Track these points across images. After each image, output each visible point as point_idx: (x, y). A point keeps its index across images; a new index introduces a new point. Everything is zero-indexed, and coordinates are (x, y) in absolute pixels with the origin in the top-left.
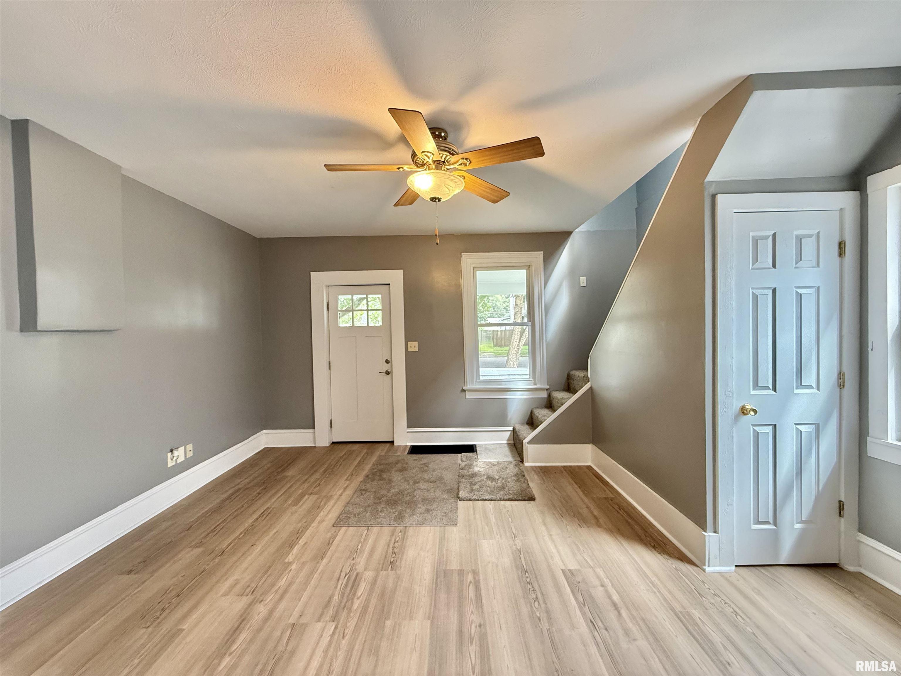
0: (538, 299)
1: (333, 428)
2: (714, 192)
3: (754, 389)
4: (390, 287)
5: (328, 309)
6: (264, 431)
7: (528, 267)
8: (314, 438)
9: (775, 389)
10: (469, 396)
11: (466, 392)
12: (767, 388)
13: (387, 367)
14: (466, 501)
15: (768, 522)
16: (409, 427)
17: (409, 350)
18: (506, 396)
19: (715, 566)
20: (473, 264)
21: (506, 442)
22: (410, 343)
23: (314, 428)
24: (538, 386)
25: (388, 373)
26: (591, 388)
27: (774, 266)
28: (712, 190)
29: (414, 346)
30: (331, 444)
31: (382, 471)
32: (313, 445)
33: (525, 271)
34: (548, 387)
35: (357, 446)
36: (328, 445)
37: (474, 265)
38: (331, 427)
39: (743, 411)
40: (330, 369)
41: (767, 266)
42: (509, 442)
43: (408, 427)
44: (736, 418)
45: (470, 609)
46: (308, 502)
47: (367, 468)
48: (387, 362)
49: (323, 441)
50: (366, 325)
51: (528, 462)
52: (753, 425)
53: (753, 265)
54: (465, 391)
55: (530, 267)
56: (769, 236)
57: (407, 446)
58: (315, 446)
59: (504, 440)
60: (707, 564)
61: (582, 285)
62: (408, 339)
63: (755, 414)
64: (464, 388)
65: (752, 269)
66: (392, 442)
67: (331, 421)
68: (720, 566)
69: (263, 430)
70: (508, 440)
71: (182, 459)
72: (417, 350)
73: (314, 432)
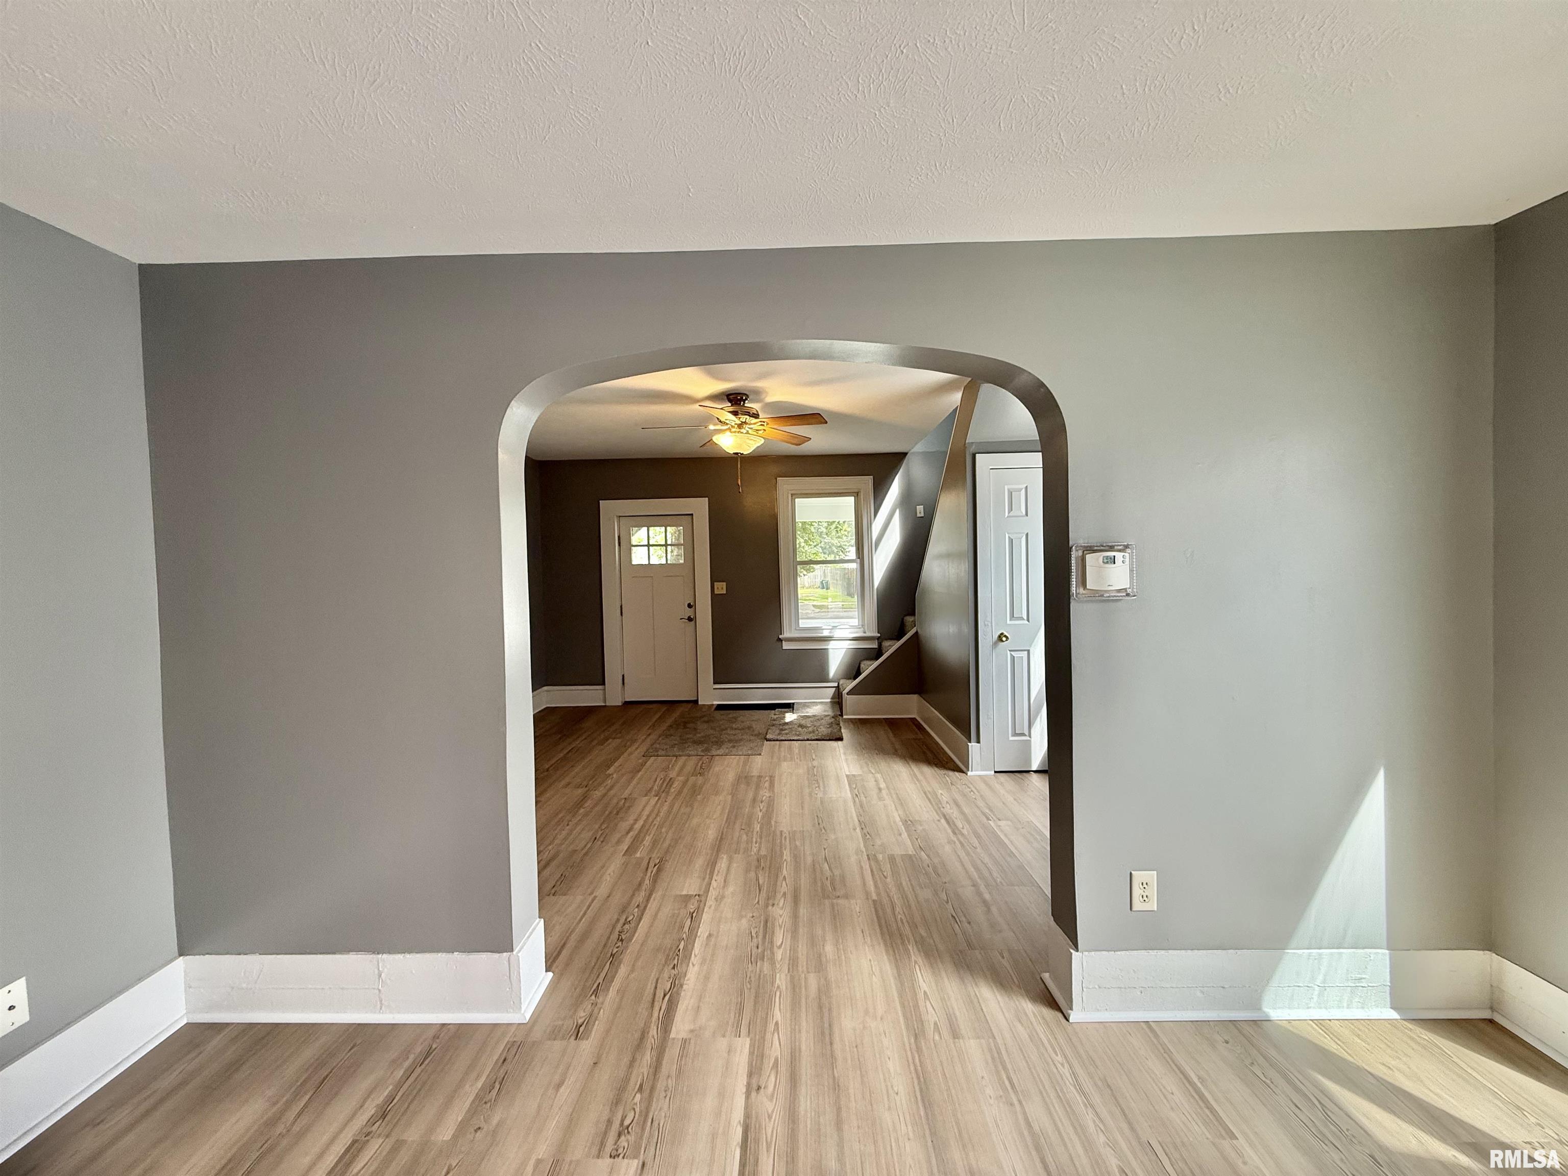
1: (625, 685)
2: (974, 452)
3: (1010, 620)
4: (692, 518)
5: (619, 545)
6: (545, 688)
7: (856, 495)
8: (605, 694)
9: (1028, 620)
10: (786, 646)
12: (1022, 619)
13: (689, 612)
14: (772, 741)
15: (1024, 733)
17: (716, 592)
18: (826, 646)
19: (977, 771)
20: (791, 490)
21: (829, 700)
22: (716, 584)
23: (603, 683)
24: (868, 634)
25: (690, 619)
26: (917, 633)
27: (1027, 515)
28: (973, 449)
29: (721, 588)
30: (624, 703)
31: (685, 723)
32: (603, 704)
33: (853, 498)
34: (879, 635)
35: (654, 706)
36: (620, 704)
37: (793, 492)
38: (624, 683)
39: (1001, 638)
40: (622, 615)
41: (1021, 514)
42: (835, 700)
43: (714, 683)
44: (995, 644)
46: (614, 743)
47: (669, 721)
48: (690, 606)
49: (615, 700)
50: (665, 562)
51: (847, 715)
52: (1010, 651)
53: (1009, 513)
54: (782, 640)
55: (859, 493)
56: (1022, 489)
57: (713, 705)
58: (605, 706)
59: (828, 698)
60: (970, 769)
61: (919, 515)
62: (715, 578)
63: (1006, 640)
64: (780, 637)
65: (1008, 517)
66: (696, 702)
67: (624, 676)
68: (981, 771)
69: (544, 686)
70: (832, 698)
72: (725, 593)
73: (605, 690)
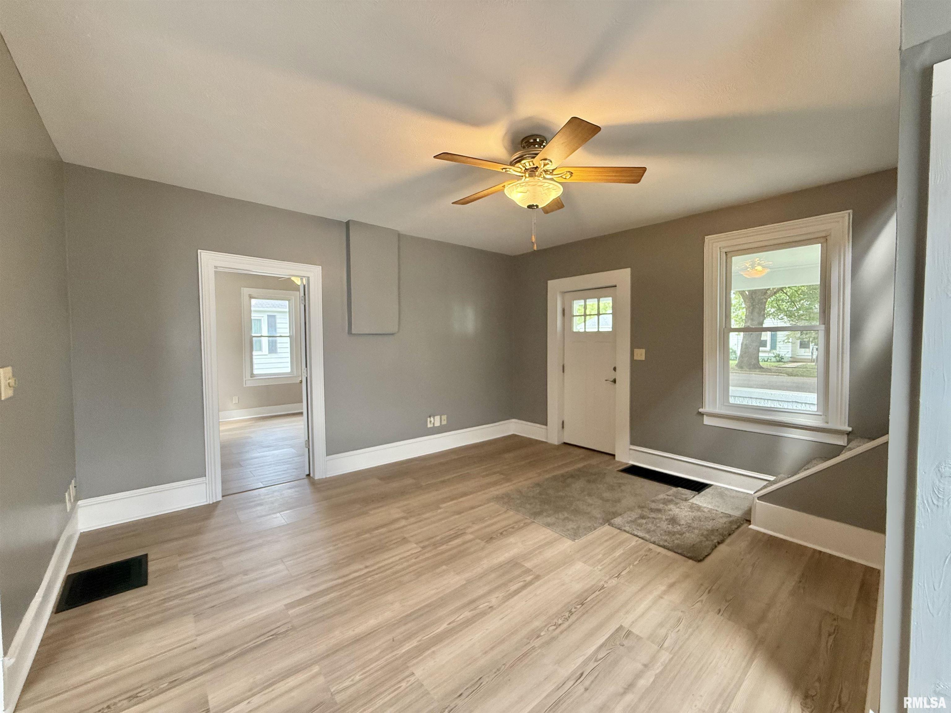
0: (837, 288)
1: (564, 429)
2: (928, 63)
4: (618, 289)
6: (513, 420)
7: (825, 241)
8: (547, 434)
10: (707, 421)
11: (705, 416)
13: (614, 375)
14: (614, 528)
16: (632, 443)
18: (782, 433)
20: (724, 248)
22: (636, 351)
23: (546, 425)
25: (615, 382)
28: (923, 59)
29: (640, 355)
30: (562, 444)
32: (545, 441)
33: (819, 245)
34: (850, 429)
36: (558, 444)
38: (563, 427)
40: (563, 371)
45: (500, 594)
46: (493, 478)
48: (614, 369)
49: (554, 440)
50: (597, 330)
51: (755, 524)
54: (703, 415)
55: (828, 238)
57: (625, 463)
62: (633, 346)
64: (702, 411)
66: (614, 455)
67: (563, 422)
69: (514, 418)
71: (437, 424)
72: (644, 359)
73: (547, 429)
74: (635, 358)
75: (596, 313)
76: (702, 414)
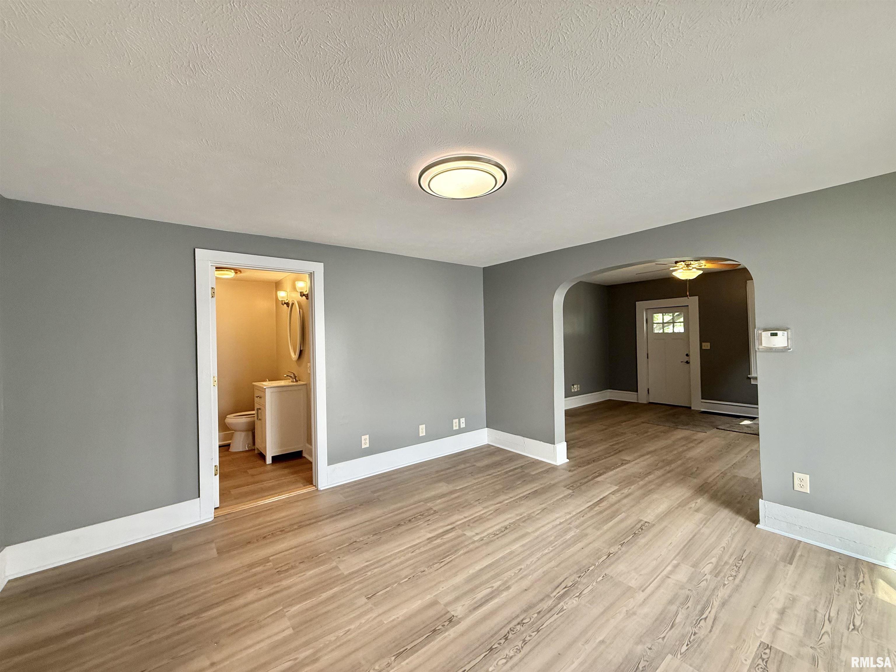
4: (689, 308)
5: (647, 322)
8: (638, 397)
10: (753, 382)
11: (752, 380)
13: (686, 358)
16: (703, 398)
22: (703, 344)
23: (637, 391)
25: (687, 362)
29: (707, 346)
30: (648, 403)
32: (636, 401)
38: (648, 393)
48: (687, 355)
49: (643, 400)
62: (702, 340)
67: (648, 390)
72: (709, 348)
73: (637, 395)
74: (703, 348)
75: (662, 322)
76: (750, 378)
